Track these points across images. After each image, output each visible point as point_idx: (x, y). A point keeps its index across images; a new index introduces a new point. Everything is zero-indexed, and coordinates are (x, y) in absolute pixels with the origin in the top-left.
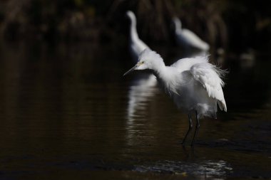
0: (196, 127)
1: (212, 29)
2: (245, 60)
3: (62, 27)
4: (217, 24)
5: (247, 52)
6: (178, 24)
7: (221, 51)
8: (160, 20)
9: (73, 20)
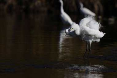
0: (90, 50)
1: (96, 7)
2: (110, 21)
3: (31, 7)
4: (98, 5)
5: (111, 17)
6: (82, 5)
7: (100, 17)
8: (74, 4)
9: (36, 3)
